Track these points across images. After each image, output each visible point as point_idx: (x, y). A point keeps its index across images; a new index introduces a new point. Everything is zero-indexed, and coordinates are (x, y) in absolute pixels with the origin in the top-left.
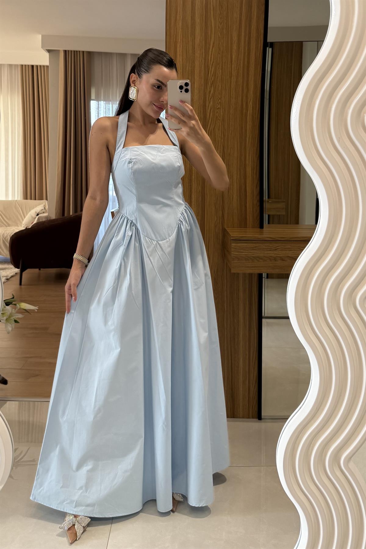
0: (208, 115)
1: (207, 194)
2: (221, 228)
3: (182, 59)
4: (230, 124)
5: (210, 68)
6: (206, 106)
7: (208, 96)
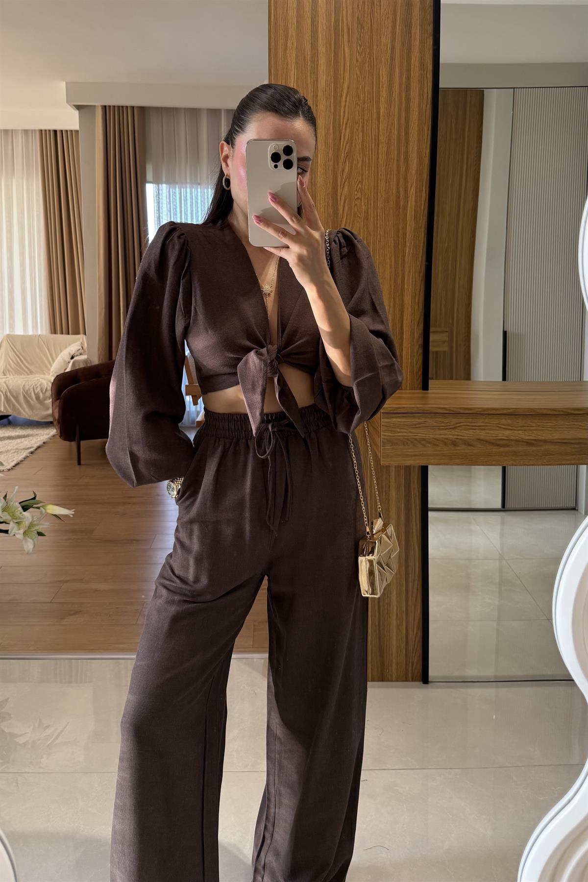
0: (341, 208)
4: (378, 224)
5: (344, 130)
6: (336, 195)
7: (339, 177)
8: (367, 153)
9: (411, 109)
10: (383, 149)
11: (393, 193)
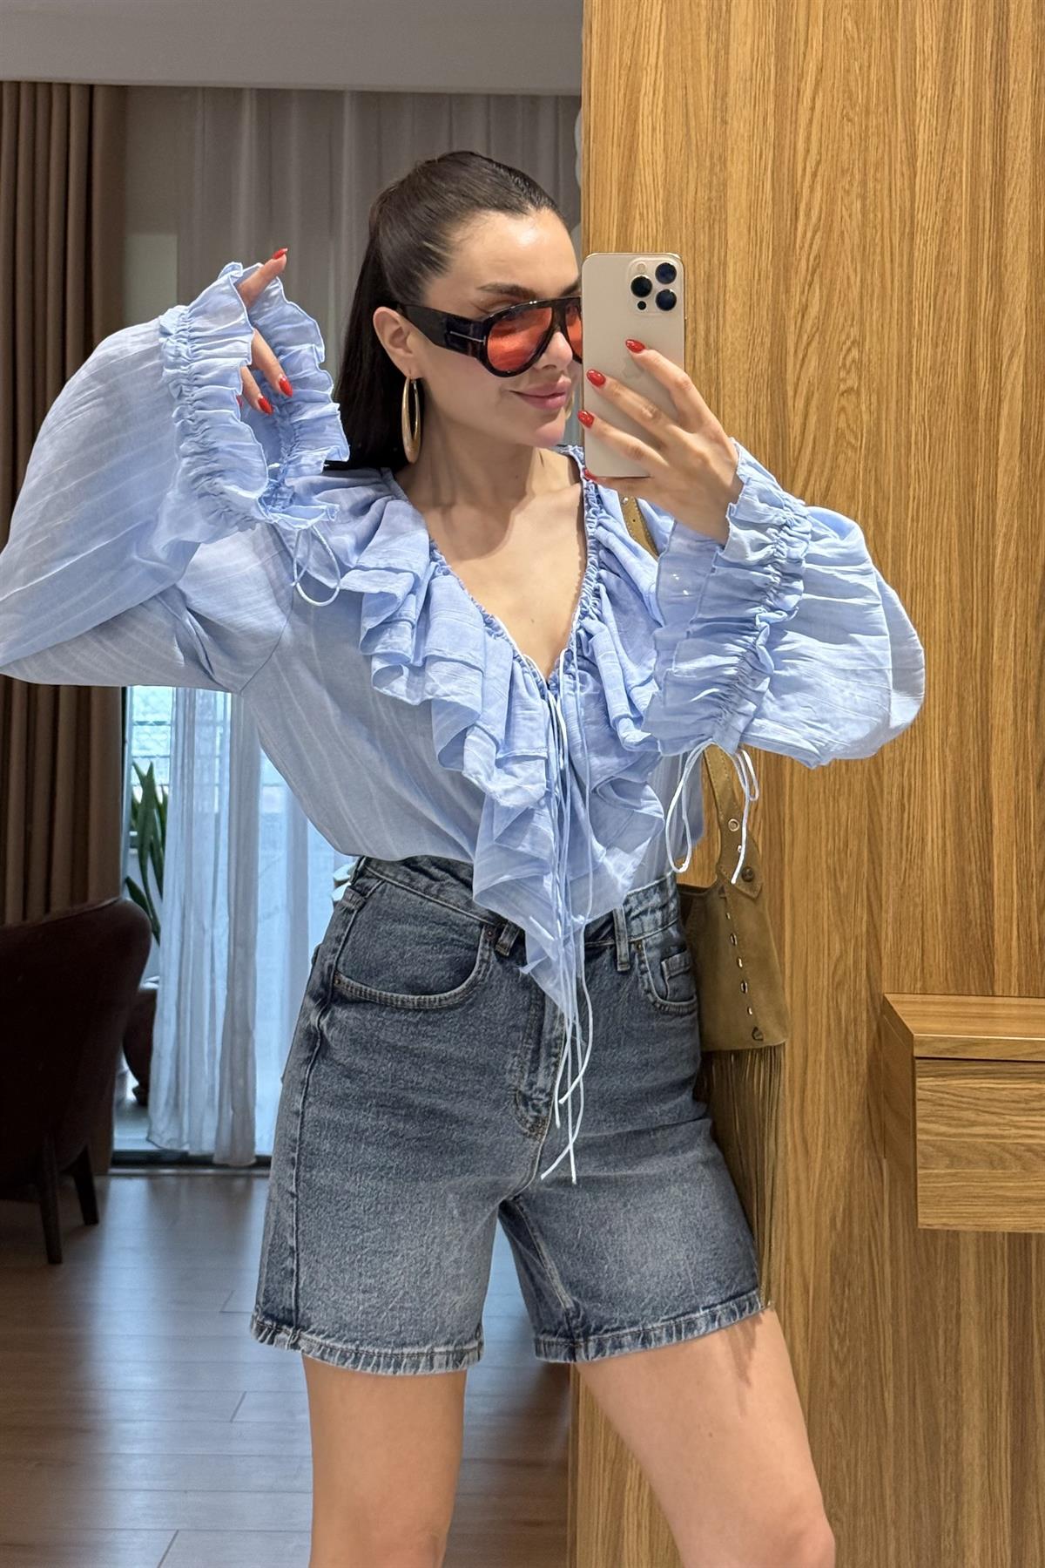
0: (796, 421)
1: (791, 819)
2: (863, 993)
3: (665, 150)
4: (908, 467)
5: (806, 192)
6: (783, 380)
7: (792, 328)
8: (878, 258)
9: (1011, 133)
10: (925, 248)
11: (956, 375)
